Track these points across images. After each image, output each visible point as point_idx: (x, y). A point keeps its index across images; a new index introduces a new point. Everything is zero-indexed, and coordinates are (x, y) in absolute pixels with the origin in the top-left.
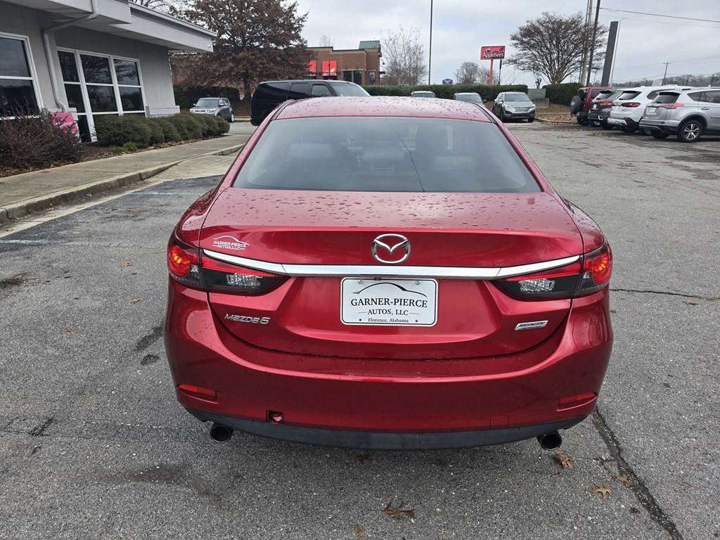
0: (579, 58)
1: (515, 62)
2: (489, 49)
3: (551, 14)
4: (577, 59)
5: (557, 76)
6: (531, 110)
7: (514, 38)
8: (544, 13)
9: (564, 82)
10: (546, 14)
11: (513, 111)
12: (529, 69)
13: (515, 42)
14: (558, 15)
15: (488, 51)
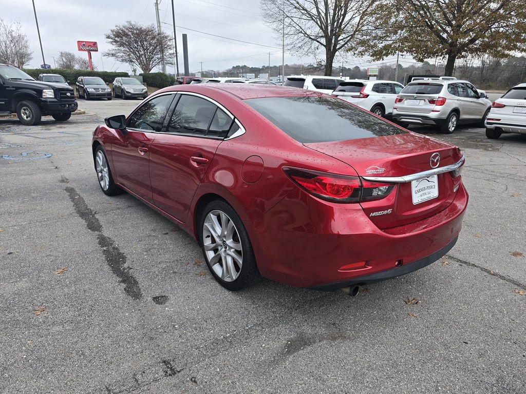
0: (159, 56)
1: (113, 55)
2: (84, 43)
3: (133, 23)
4: (157, 56)
5: (146, 67)
6: (144, 91)
7: (108, 37)
8: (127, 22)
9: (152, 72)
10: (129, 22)
11: (132, 91)
12: (126, 61)
13: (110, 40)
14: (139, 24)
15: (84, 45)
